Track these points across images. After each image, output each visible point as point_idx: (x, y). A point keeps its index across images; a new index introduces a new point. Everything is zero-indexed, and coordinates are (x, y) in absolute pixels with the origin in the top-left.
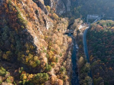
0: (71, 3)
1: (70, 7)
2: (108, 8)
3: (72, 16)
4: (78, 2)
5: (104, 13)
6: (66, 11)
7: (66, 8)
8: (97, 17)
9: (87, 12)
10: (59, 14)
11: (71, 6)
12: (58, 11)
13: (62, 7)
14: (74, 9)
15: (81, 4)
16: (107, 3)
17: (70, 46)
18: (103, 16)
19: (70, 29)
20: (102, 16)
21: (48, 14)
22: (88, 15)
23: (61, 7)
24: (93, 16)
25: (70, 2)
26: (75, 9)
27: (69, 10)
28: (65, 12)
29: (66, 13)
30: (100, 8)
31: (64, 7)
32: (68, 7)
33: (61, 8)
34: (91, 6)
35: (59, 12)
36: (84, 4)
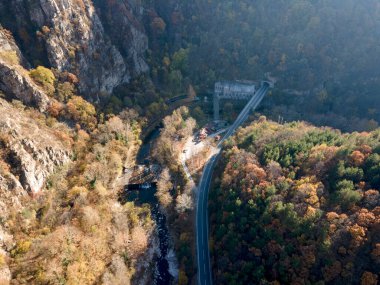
0: (150, 40)
1: (147, 55)
2: (284, 57)
3: (157, 95)
4: (177, 35)
5: (271, 76)
6: (131, 74)
7: (130, 64)
8: (250, 89)
9: (212, 74)
10: (103, 89)
11: (150, 51)
12: (96, 82)
13: (112, 62)
14: (162, 64)
15: (188, 40)
16: (276, 39)
17: (143, 269)
18: (271, 85)
19: (147, 164)
20: (267, 85)
21: (45, 105)
22: (217, 85)
23: (107, 60)
24: (236, 89)
25: (143, 36)
26: (166, 60)
27: (145, 68)
28: (127, 79)
29: (130, 80)
30: (256, 57)
31: (119, 60)
32: (135, 58)
33: (106, 68)
34: (222, 50)
35: (100, 84)
36: (197, 41)
